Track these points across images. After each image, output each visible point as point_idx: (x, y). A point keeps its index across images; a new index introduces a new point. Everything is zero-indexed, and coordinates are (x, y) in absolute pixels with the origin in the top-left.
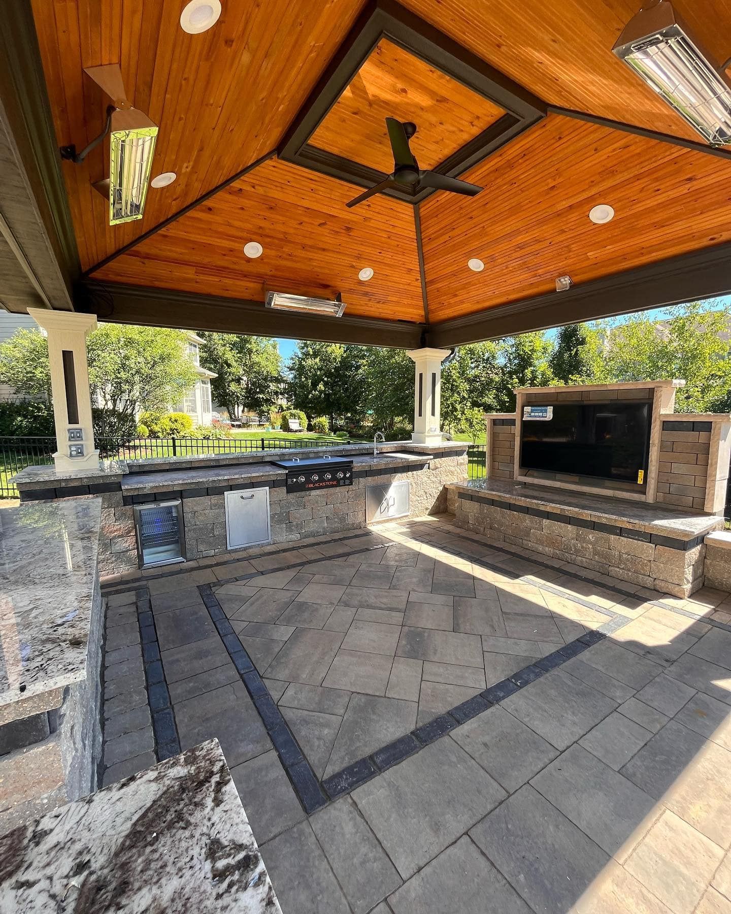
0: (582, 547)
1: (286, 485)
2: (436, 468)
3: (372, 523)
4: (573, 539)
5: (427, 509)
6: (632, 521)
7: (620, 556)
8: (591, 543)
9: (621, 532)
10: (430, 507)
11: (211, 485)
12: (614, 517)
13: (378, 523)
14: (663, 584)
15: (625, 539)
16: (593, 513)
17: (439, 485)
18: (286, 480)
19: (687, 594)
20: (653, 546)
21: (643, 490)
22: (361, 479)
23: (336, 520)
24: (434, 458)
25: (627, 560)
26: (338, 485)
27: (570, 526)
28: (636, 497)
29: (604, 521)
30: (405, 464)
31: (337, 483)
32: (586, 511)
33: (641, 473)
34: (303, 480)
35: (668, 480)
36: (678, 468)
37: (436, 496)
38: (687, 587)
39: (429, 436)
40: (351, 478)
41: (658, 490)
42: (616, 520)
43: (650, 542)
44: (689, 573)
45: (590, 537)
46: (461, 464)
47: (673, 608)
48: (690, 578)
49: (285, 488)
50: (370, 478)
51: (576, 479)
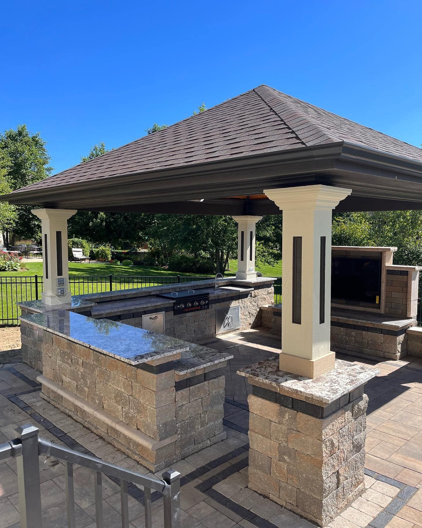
0: (349, 340)
1: (174, 310)
2: (255, 296)
3: (219, 334)
4: (344, 335)
5: (250, 324)
6: (373, 323)
7: (368, 342)
8: (354, 337)
9: (368, 329)
10: (252, 323)
11: (135, 311)
12: (364, 321)
13: (223, 334)
14: (388, 354)
15: (370, 333)
16: (354, 320)
17: (257, 308)
18: (174, 307)
19: (398, 358)
20: (383, 335)
21: (378, 306)
22: (213, 305)
23: (199, 332)
24: (254, 290)
25: (371, 344)
26: (201, 309)
27: (342, 328)
28: (375, 310)
29: (360, 324)
30: (238, 294)
31: (201, 308)
32: (350, 319)
33: (377, 298)
34: (183, 306)
35: (390, 301)
36: (395, 295)
37: (255, 315)
38: (398, 354)
39: (248, 274)
40: (208, 304)
41: (386, 306)
42: (365, 323)
43: (381, 334)
44: (399, 348)
45: (353, 333)
46: (270, 293)
47: (391, 364)
48: (400, 350)
49: (173, 312)
50: (218, 304)
51: (344, 302)
